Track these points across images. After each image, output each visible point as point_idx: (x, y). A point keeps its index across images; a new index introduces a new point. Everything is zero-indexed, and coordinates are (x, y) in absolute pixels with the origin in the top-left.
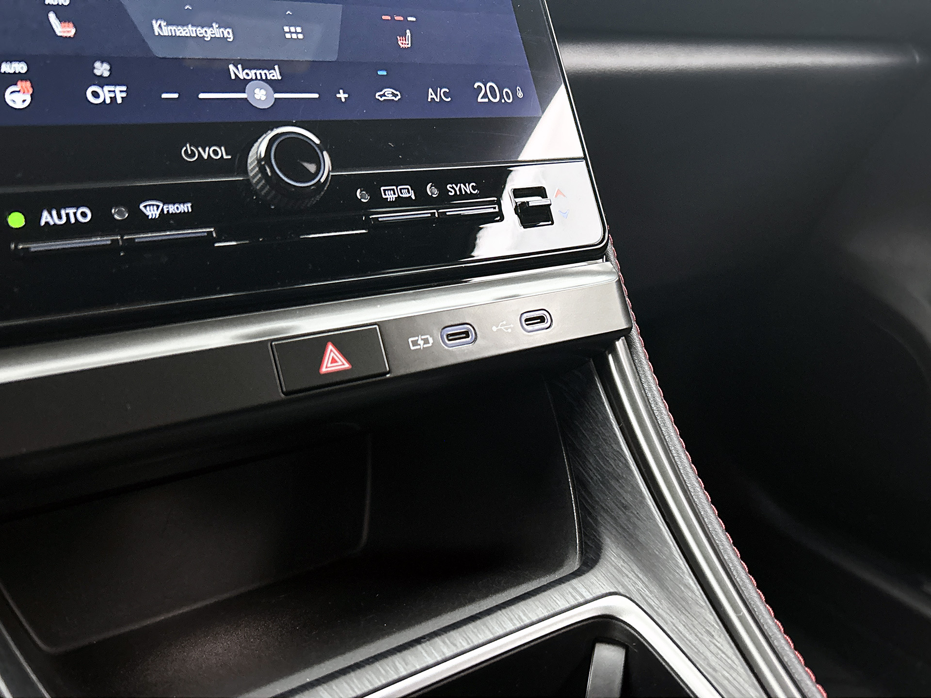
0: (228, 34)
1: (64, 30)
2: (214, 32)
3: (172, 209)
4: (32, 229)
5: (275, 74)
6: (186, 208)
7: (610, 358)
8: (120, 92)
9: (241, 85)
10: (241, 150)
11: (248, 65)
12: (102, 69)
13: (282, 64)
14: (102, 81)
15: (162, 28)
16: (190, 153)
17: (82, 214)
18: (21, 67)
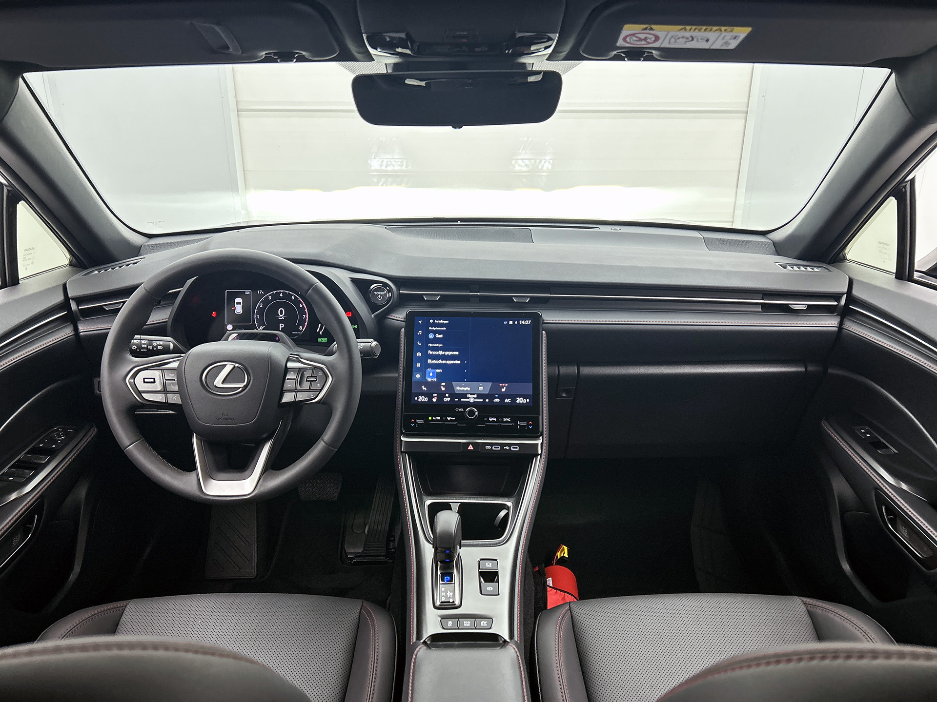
0: (469, 389)
1: (443, 389)
2: (467, 388)
3: (452, 418)
4: (432, 420)
5: (475, 396)
6: (454, 418)
7: (535, 458)
8: (449, 399)
9: (468, 398)
10: (465, 410)
11: (471, 394)
12: (447, 395)
13: (477, 394)
14: (446, 397)
15: (458, 388)
16: (457, 410)
17: (439, 418)
18: (436, 395)
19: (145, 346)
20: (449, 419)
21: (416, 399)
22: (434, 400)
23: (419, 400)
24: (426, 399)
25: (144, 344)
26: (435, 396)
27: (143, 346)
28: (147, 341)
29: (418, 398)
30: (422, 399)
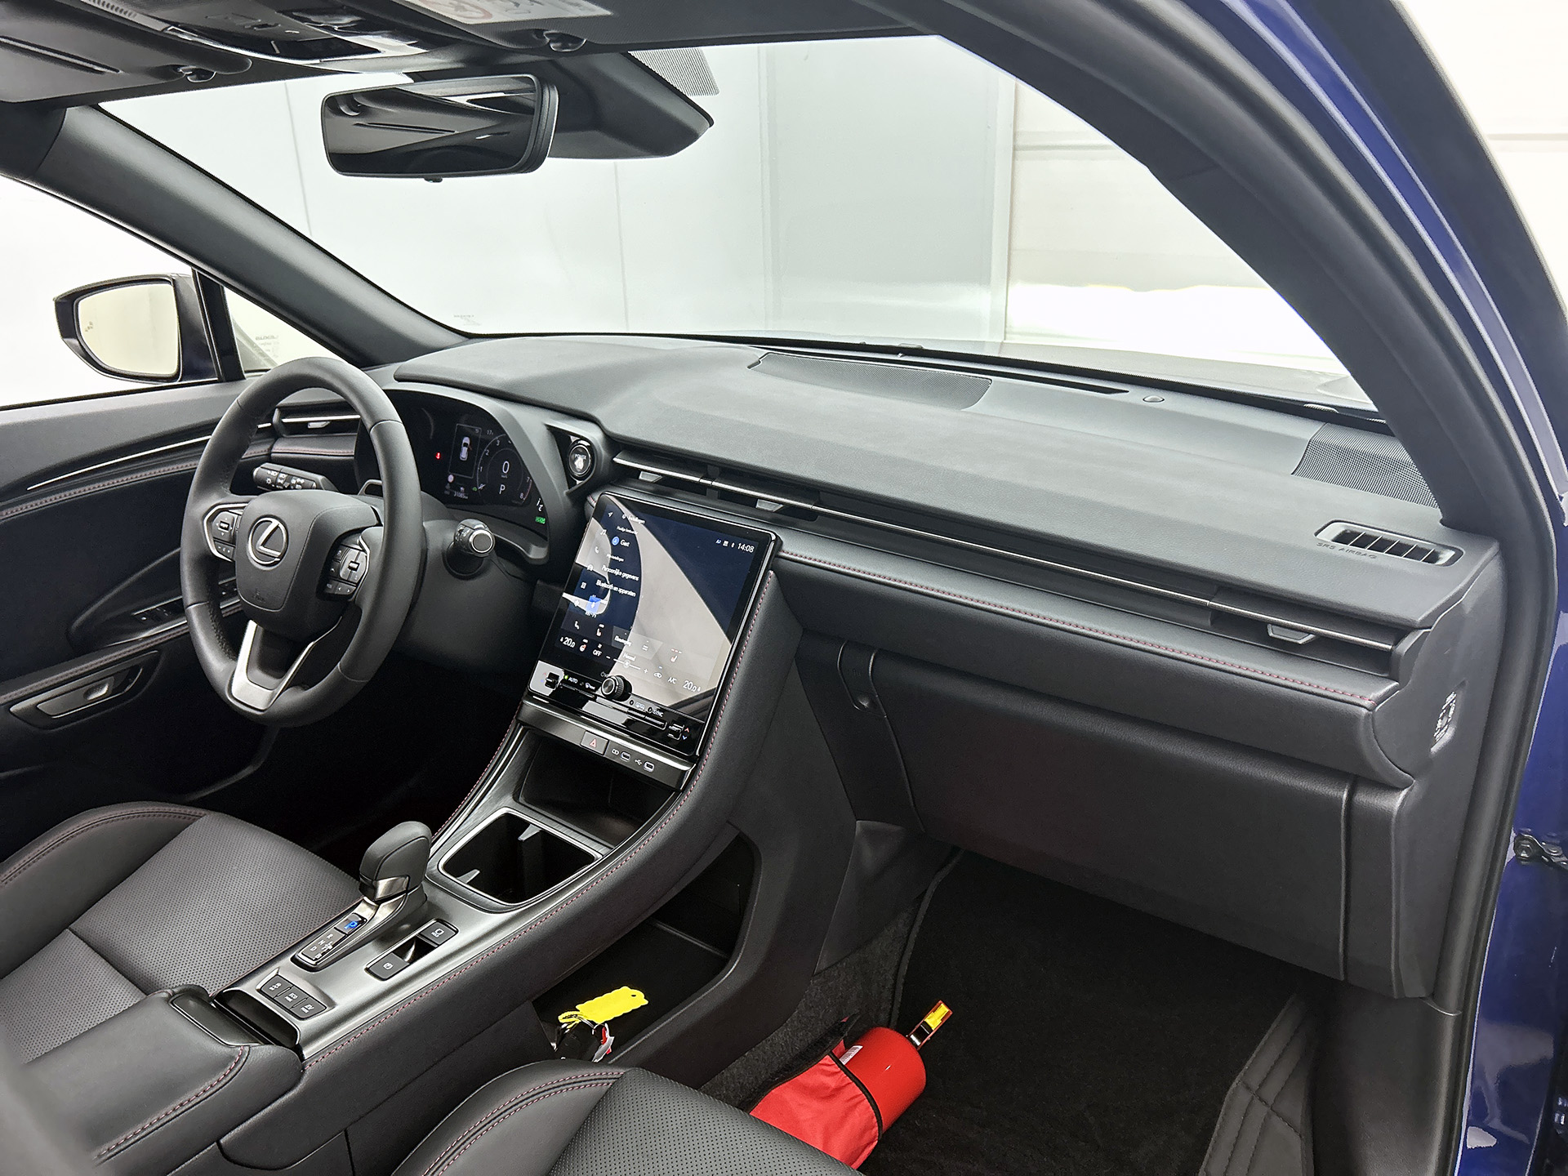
1: (599, 634)
3: (591, 687)
5: (634, 659)
12: (600, 646)
13: (637, 657)
14: (598, 649)
15: (617, 638)
17: (575, 681)
19: (282, 482)
20: (587, 686)
21: (562, 640)
22: (582, 649)
23: (564, 643)
24: (573, 645)
25: (281, 479)
26: (585, 643)
27: (279, 481)
28: (285, 476)
29: (564, 640)
30: (569, 642)
